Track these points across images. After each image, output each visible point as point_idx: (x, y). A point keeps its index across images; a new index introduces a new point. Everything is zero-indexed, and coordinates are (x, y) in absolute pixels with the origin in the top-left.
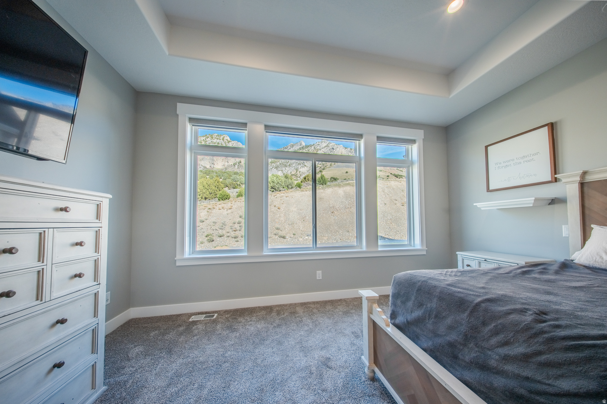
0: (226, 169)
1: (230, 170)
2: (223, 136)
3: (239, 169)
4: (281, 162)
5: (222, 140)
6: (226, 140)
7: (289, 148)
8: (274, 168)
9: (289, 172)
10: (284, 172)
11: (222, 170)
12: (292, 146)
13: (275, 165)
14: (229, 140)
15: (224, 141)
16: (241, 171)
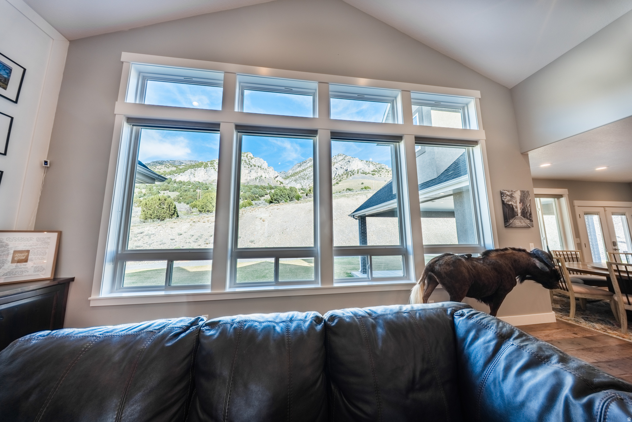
0: (248, 183)
1: (251, 183)
2: (247, 153)
3: (260, 183)
4: (300, 176)
5: (246, 157)
6: (250, 157)
7: (308, 162)
8: (293, 181)
9: (307, 184)
10: (303, 184)
11: (245, 184)
12: (310, 160)
13: (294, 178)
14: (252, 156)
15: (248, 157)
16: (261, 184)
